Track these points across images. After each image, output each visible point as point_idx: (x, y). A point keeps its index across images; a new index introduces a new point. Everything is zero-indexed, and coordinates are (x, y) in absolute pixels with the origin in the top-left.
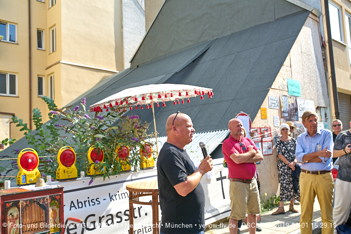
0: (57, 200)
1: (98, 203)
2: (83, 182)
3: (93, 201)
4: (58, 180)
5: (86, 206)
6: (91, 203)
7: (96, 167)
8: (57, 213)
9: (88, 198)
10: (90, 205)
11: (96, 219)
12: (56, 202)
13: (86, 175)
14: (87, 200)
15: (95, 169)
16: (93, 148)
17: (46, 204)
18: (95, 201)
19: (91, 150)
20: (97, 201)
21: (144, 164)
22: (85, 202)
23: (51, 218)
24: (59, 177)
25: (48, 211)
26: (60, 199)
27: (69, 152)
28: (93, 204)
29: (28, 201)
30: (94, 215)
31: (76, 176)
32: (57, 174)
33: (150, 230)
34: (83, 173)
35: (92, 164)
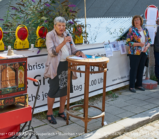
0: (23, 66)
1: (43, 67)
2: (33, 52)
3: (39, 65)
4: (16, 49)
5: (34, 69)
6: (38, 67)
7: (42, 41)
8: (23, 75)
9: (36, 63)
10: (37, 69)
11: (41, 78)
12: (22, 67)
13: (35, 47)
14: (36, 64)
15: (41, 43)
16: (40, 28)
17: (16, 68)
18: (40, 66)
19: (39, 28)
20: (42, 65)
21: (76, 40)
22: (34, 66)
23: (19, 78)
24: (16, 47)
25: (18, 73)
26: (25, 65)
27: (23, 29)
28: (40, 67)
29: (5, 65)
30: (40, 76)
31: (28, 47)
32: (15, 45)
33: (77, 89)
34: (32, 45)
35: (39, 39)
